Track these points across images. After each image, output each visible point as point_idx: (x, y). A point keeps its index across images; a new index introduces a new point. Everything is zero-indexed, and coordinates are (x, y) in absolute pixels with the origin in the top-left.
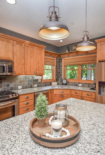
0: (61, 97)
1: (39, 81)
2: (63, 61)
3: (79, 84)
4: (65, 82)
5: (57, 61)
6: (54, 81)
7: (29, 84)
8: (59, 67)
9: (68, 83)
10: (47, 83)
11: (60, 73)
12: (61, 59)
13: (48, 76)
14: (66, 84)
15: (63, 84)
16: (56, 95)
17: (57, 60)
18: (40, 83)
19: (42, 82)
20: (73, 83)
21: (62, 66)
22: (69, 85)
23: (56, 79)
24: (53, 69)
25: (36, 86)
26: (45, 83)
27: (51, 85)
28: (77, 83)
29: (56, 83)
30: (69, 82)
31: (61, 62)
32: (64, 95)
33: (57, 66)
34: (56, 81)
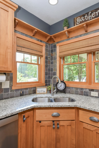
0: (54, 128)
3: (92, 92)
4: (61, 86)
5: (46, 50)
6: (41, 86)
8: (52, 59)
9: (68, 90)
10: (27, 89)
11: (52, 71)
14: (64, 91)
15: (58, 91)
16: (40, 122)
17: (46, 46)
19: (13, 88)
20: (77, 88)
21: (55, 59)
22: (69, 93)
24: (39, 63)
26: (21, 89)
27: (35, 92)
28: (88, 90)
29: (45, 89)
30: (69, 88)
31: (55, 50)
32: (61, 123)
33: (46, 58)
34: (46, 85)
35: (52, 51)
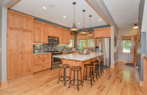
1: (67, 47)
2: (78, 37)
6: (73, 48)
7: (63, 49)
11: (76, 44)
12: (77, 37)
13: (71, 45)
18: (67, 48)
21: (77, 40)
23: (74, 47)
25: (65, 50)
26: (70, 49)
29: (74, 49)
31: (77, 38)
33: (74, 40)
35: (76, 38)
